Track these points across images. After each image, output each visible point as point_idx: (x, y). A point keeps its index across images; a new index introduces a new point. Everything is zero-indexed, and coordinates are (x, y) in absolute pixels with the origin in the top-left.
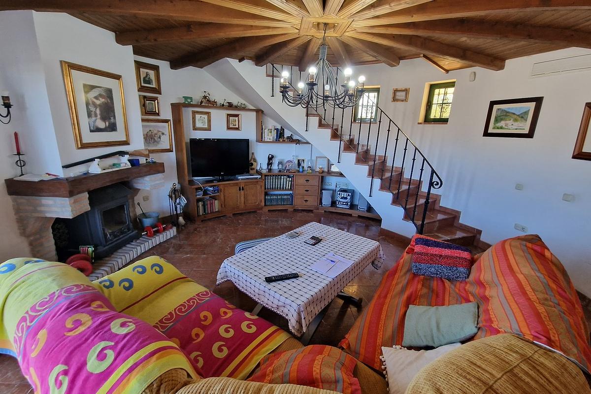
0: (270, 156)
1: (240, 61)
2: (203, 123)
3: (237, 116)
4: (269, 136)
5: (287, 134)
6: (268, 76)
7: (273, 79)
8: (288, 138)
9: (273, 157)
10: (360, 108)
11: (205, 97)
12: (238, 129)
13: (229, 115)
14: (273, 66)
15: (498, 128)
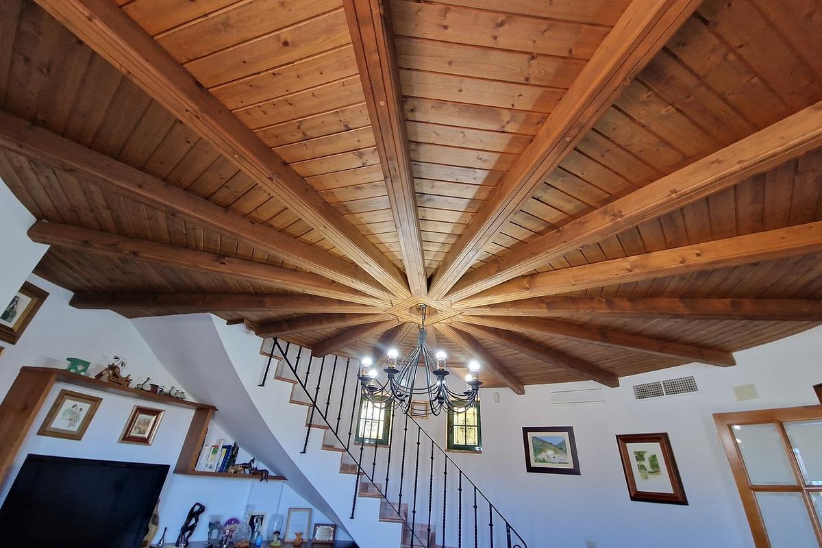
0: (197, 508)
1: (229, 323)
2: (72, 420)
3: (156, 413)
4: (209, 460)
5: (243, 457)
6: (263, 353)
7: (270, 359)
8: (245, 466)
9: (202, 509)
10: (362, 422)
11: (112, 367)
12: (145, 441)
13: (141, 410)
14: (276, 343)
15: (541, 461)
